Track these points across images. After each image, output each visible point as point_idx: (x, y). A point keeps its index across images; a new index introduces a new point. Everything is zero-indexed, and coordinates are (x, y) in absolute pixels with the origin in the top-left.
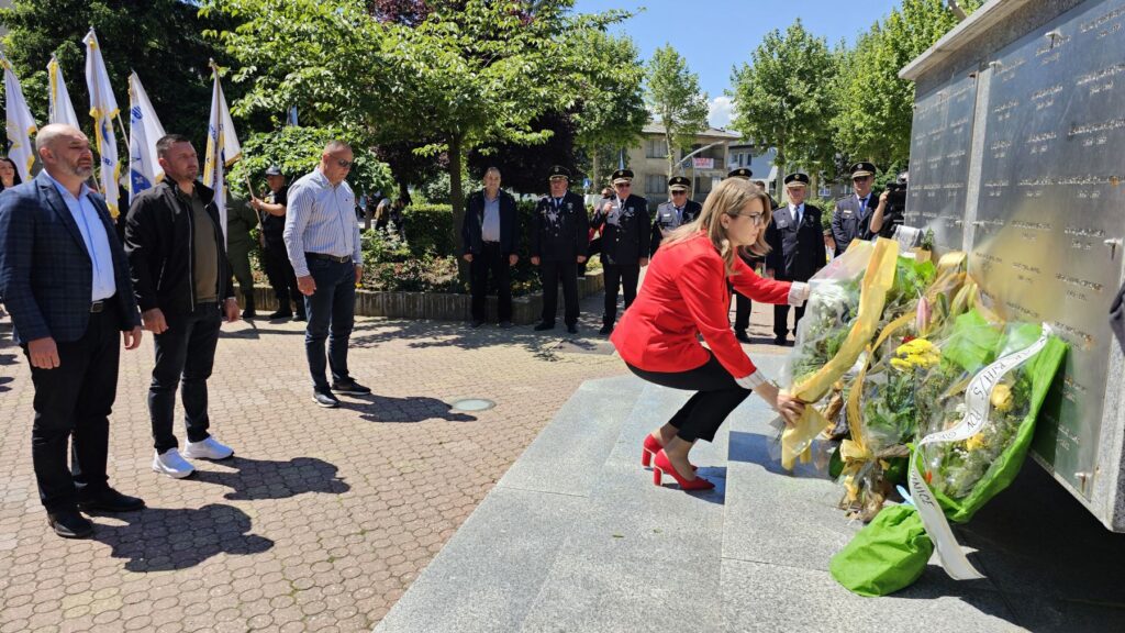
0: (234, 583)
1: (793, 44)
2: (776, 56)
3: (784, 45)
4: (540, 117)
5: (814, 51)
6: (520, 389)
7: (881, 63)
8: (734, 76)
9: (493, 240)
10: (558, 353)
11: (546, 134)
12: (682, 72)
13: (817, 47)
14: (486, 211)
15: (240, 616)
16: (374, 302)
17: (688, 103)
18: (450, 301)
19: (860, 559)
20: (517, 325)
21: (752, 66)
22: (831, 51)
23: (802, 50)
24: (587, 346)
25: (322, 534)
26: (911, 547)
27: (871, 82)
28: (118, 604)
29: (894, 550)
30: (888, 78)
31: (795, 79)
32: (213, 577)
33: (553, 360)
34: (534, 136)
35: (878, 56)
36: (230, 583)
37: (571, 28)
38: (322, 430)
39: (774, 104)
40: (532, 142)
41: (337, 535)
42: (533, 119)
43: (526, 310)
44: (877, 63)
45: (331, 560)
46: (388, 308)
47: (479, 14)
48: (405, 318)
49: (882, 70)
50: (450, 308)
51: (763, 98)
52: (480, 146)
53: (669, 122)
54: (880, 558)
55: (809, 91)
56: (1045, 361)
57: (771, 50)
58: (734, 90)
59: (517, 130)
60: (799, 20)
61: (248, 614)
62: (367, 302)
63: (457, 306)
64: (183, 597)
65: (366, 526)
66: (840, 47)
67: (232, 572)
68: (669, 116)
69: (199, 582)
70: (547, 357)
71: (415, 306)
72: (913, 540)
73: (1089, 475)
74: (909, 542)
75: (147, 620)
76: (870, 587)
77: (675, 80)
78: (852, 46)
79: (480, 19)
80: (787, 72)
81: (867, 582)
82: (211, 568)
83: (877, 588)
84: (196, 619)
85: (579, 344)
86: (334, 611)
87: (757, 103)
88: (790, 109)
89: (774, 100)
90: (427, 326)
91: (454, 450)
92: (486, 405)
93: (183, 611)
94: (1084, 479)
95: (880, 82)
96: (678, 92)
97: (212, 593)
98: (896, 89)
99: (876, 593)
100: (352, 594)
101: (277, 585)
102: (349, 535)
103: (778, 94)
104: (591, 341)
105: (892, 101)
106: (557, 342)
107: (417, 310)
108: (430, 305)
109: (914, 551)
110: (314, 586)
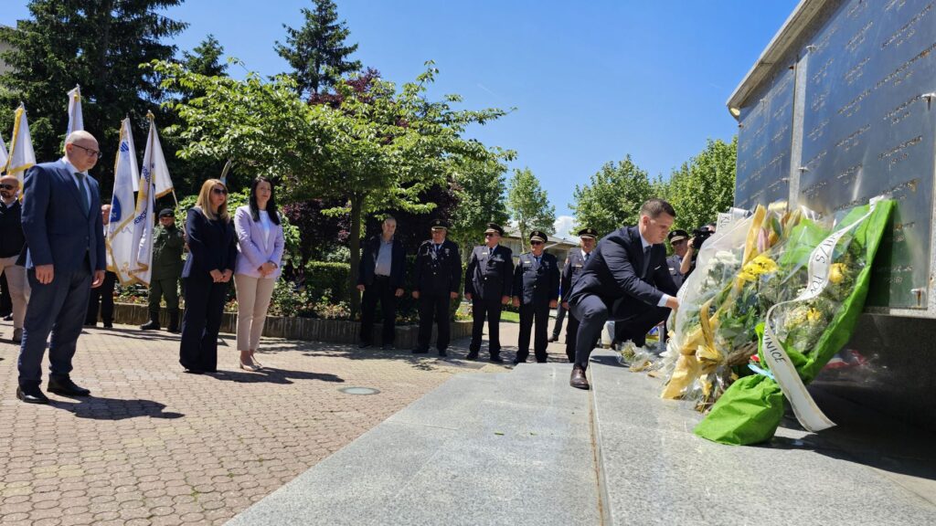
0: (139, 485)
1: (623, 173)
2: (609, 181)
3: (617, 174)
4: (427, 190)
5: (639, 180)
6: (400, 385)
7: (691, 189)
8: (576, 194)
9: (384, 274)
10: (434, 366)
11: (431, 206)
12: (536, 189)
13: (642, 177)
14: (380, 250)
15: (144, 506)
16: (276, 325)
17: (540, 213)
18: (342, 326)
19: (721, 416)
20: (398, 348)
21: (591, 187)
22: (651, 182)
23: (630, 178)
24: (458, 364)
25: (223, 459)
26: (767, 403)
27: (684, 204)
28: (29, 491)
29: (752, 406)
30: (696, 202)
31: (624, 199)
32: (120, 480)
33: (429, 369)
34: (421, 206)
35: (689, 185)
36: (136, 485)
37: (458, 121)
38: (227, 396)
39: (607, 217)
40: (419, 211)
41: (237, 460)
42: (422, 191)
43: (406, 336)
44: (688, 190)
45: (231, 476)
46: (287, 330)
47: (384, 108)
48: (301, 339)
49: (691, 195)
50: (341, 333)
51: (599, 211)
52: (377, 213)
53: (523, 227)
54: (740, 413)
55: (635, 209)
56: (875, 221)
57: (606, 176)
58: (575, 204)
59: (408, 200)
60: (628, 156)
61: (151, 505)
62: (270, 325)
63: (348, 331)
64: (90, 491)
65: (263, 456)
66: (658, 180)
67: (138, 478)
68: (524, 223)
69: (107, 483)
70: (423, 368)
71: (311, 329)
72: (767, 397)
73: (923, 289)
74: (764, 398)
75: (55, 503)
76: (732, 437)
77: (530, 194)
78: (667, 180)
79: (386, 112)
80: (618, 194)
81: (729, 432)
82: (118, 474)
83: (737, 438)
84: (102, 506)
85: (453, 362)
86: (232, 509)
87: (594, 215)
88: (620, 221)
89: (608, 214)
90: (321, 345)
91: (343, 417)
92: (372, 392)
93: (90, 500)
94: (919, 293)
95: (691, 203)
96: (533, 204)
97: (118, 490)
98: (702, 210)
99: (737, 443)
100: (250, 498)
101: (179, 488)
102: (248, 461)
103: (611, 210)
104: (462, 361)
105: (700, 219)
106: (433, 360)
107: (313, 333)
108: (324, 330)
109: (769, 406)
110: (214, 491)
